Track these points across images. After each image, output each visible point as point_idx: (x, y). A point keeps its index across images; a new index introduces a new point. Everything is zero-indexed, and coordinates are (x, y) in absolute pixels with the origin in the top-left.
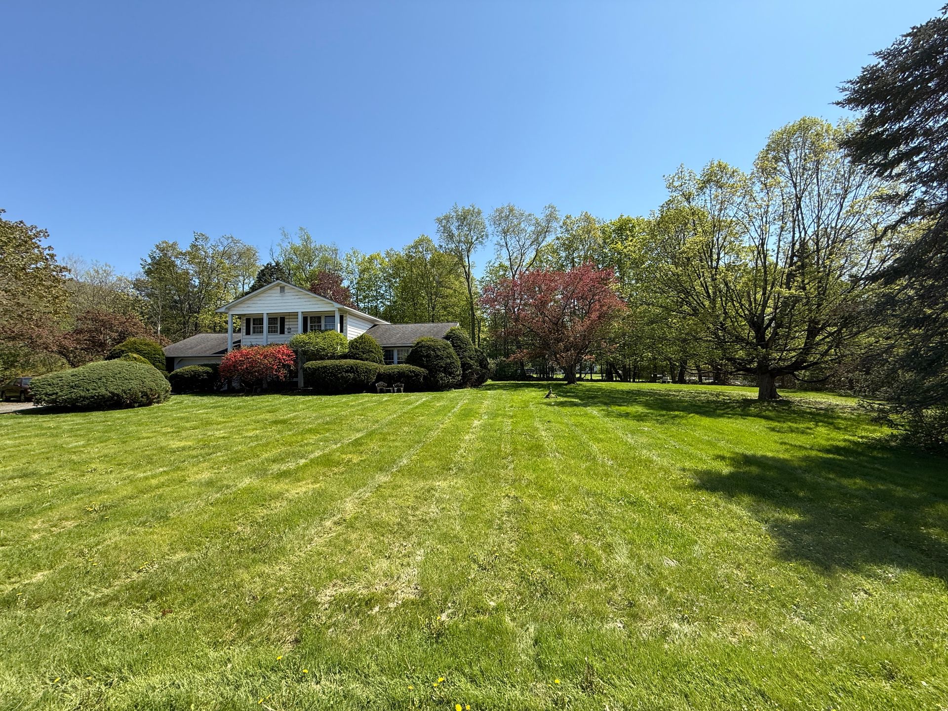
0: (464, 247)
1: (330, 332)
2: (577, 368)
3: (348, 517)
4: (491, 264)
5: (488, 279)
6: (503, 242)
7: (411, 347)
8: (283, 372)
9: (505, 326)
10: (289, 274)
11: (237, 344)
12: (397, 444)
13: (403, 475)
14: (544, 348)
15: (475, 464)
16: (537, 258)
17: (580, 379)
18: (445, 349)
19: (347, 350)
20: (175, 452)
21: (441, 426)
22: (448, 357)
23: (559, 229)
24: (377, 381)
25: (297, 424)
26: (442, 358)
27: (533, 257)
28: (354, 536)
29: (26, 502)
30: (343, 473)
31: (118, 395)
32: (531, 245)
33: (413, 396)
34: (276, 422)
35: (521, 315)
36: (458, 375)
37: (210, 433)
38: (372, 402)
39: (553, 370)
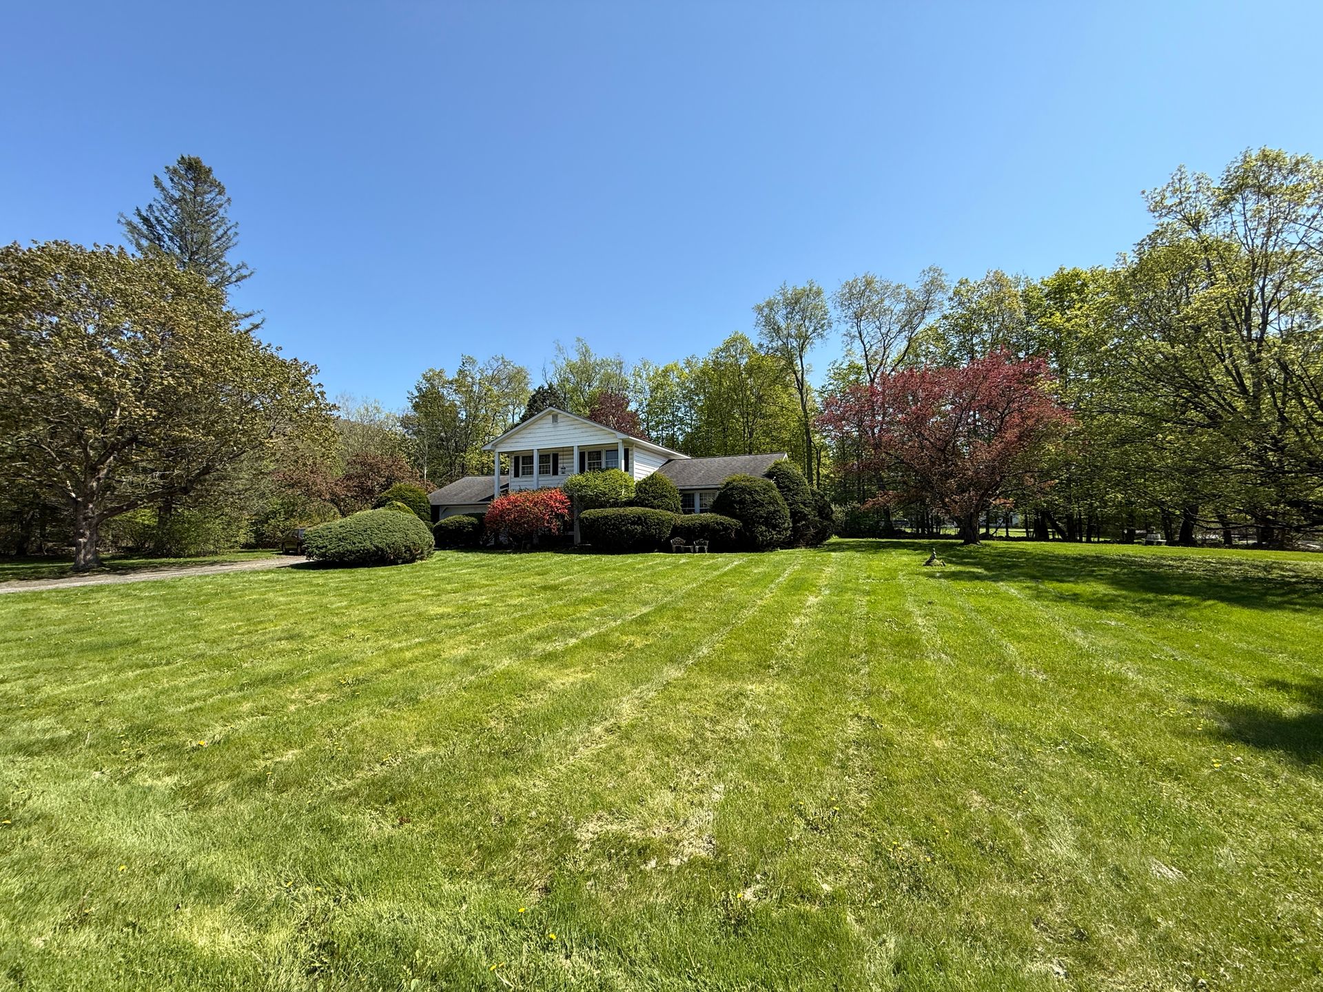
0: (795, 344)
1: (612, 471)
2: (981, 519)
3: (624, 723)
4: (837, 365)
5: (831, 387)
6: (854, 331)
7: (718, 489)
8: (555, 525)
9: (859, 456)
10: (565, 399)
11: (505, 489)
12: (694, 625)
13: (701, 670)
14: (923, 488)
15: (807, 662)
16: (910, 350)
17: (987, 536)
18: (766, 491)
19: (633, 495)
20: (433, 619)
21: (759, 602)
22: (770, 503)
23: (946, 303)
24: (672, 536)
25: (569, 590)
26: (762, 505)
27: (903, 349)
28: (629, 752)
29: (288, 667)
30: (621, 661)
31: (382, 550)
32: (900, 332)
33: (721, 558)
34: (545, 588)
35: (884, 439)
36: (786, 529)
37: (471, 599)
38: (665, 565)
39: (940, 523)
